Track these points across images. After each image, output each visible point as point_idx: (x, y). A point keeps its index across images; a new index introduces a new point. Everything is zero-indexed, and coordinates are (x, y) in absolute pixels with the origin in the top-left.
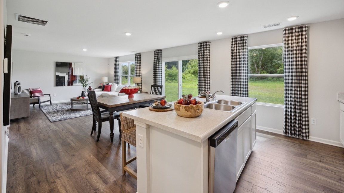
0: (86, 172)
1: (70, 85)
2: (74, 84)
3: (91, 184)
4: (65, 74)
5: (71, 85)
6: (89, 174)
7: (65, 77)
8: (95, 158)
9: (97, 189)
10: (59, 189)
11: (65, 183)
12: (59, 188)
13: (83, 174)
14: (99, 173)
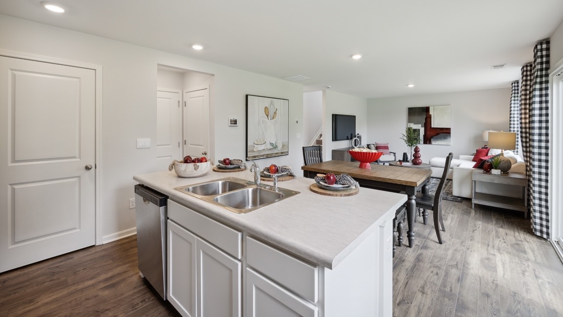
1: (427, 144)
2: (433, 143)
4: (420, 125)
5: (429, 144)
7: (419, 130)
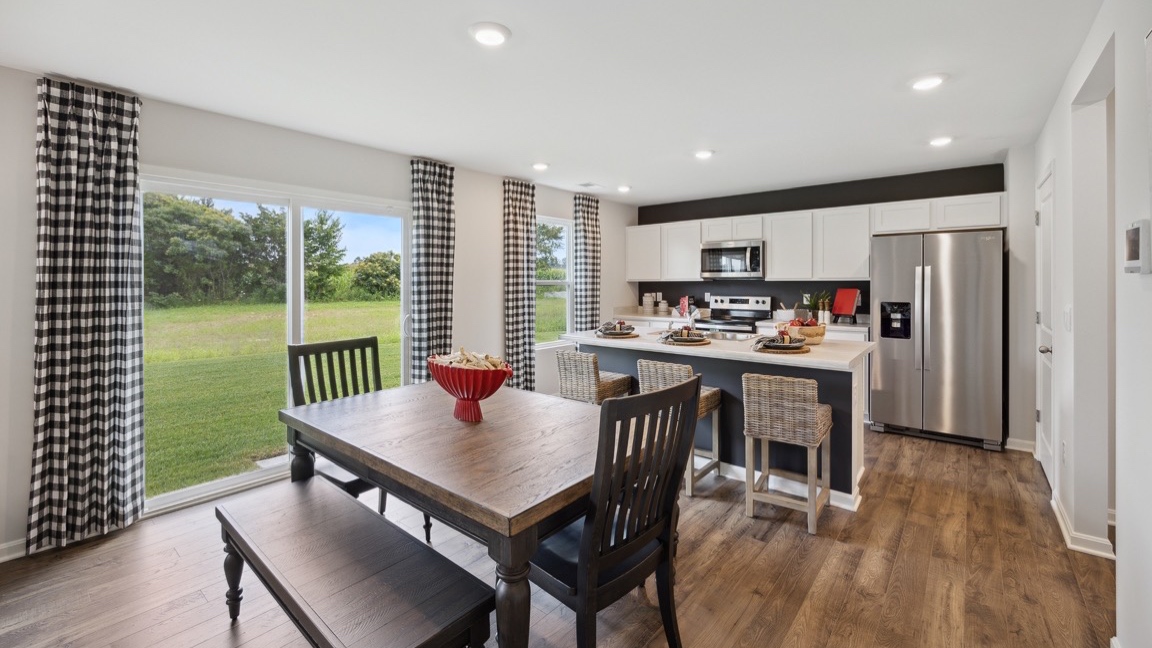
0: (870, 603)
3: (889, 574)
6: (868, 594)
8: (800, 612)
9: (888, 560)
10: (962, 625)
11: (940, 628)
12: (961, 631)
13: (881, 606)
14: (847, 575)
